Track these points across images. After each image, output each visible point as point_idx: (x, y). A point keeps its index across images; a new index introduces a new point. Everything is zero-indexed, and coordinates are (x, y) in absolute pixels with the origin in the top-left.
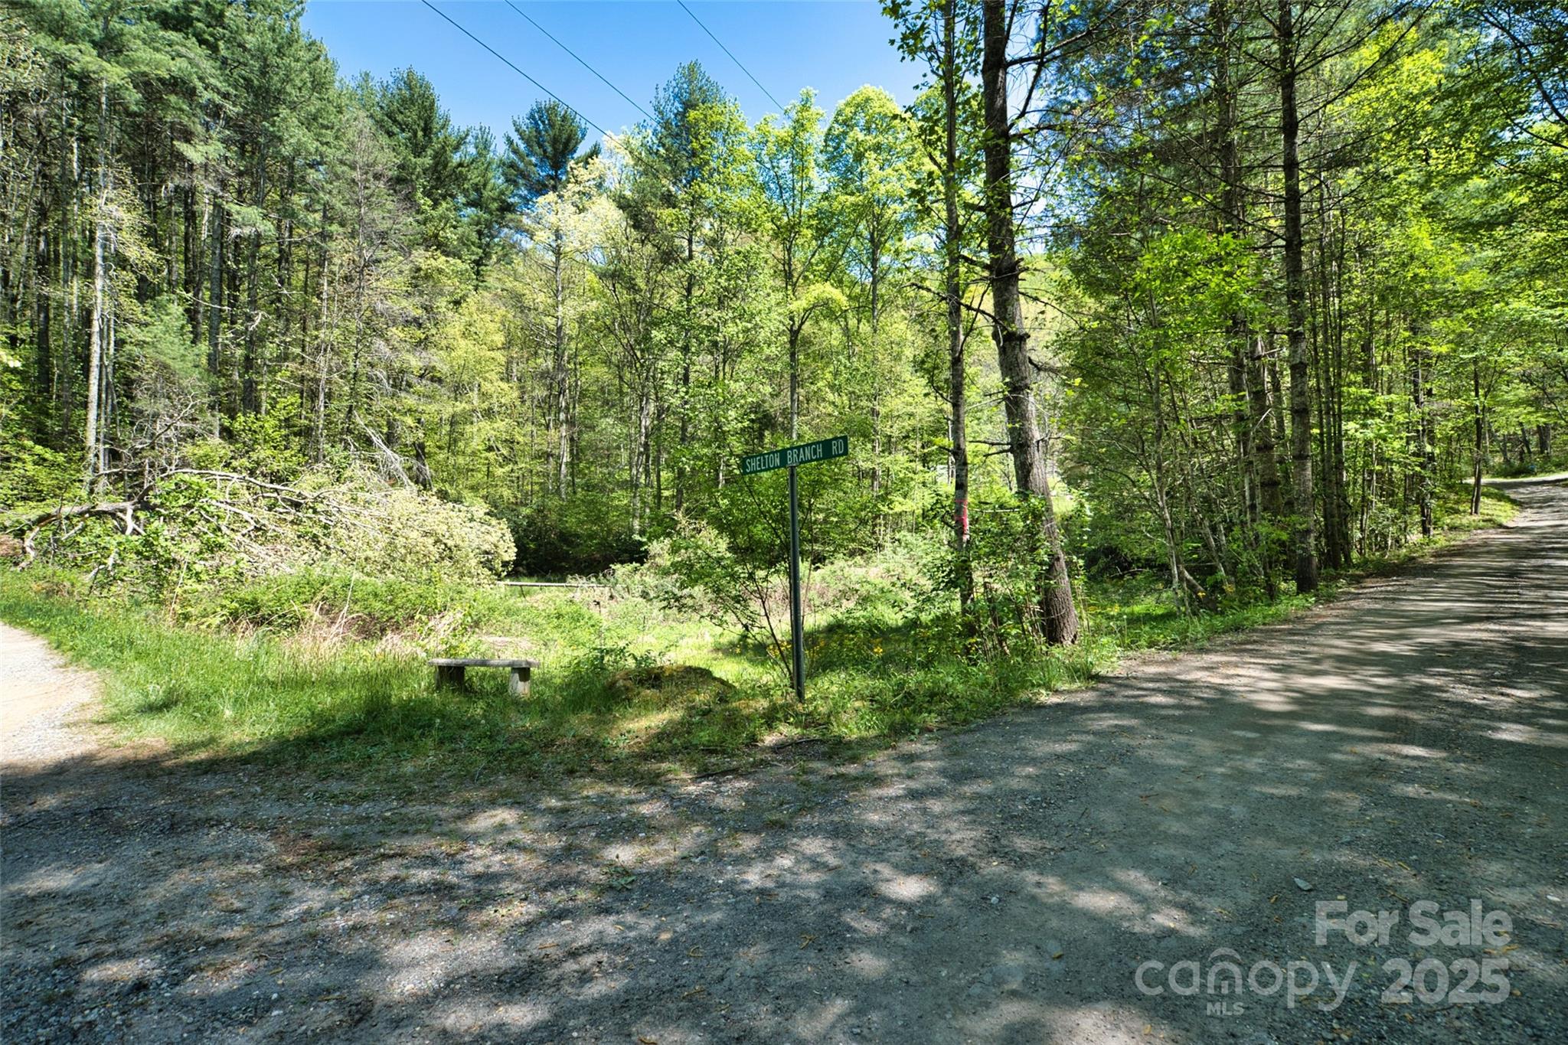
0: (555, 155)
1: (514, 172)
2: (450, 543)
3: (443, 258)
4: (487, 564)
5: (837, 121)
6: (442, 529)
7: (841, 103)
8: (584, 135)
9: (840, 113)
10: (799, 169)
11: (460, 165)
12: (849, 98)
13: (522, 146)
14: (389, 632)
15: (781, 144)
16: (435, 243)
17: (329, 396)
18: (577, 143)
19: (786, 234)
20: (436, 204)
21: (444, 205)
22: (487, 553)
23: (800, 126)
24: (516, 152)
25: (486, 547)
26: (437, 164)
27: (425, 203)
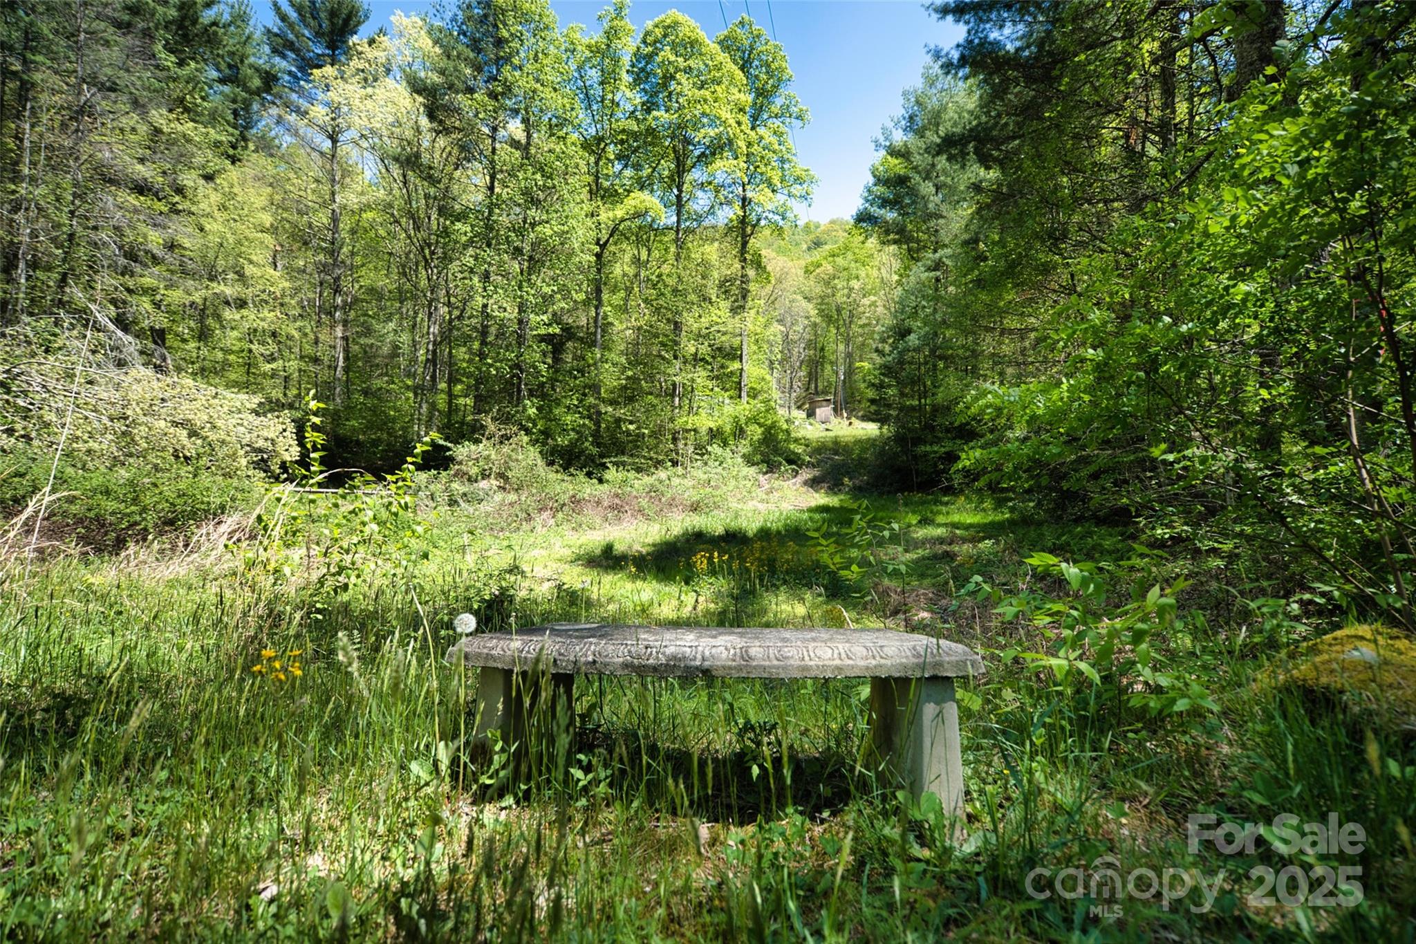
0: (332, 32)
1: (281, 45)
2: (212, 436)
3: (191, 124)
4: (262, 464)
5: (644, 42)
6: (200, 419)
7: (649, 24)
8: (367, 17)
9: (647, 34)
10: (608, 79)
11: (214, 24)
12: (656, 20)
13: (293, 15)
14: (131, 545)
15: (595, 50)
16: (181, 106)
17: (34, 265)
18: (359, 23)
19: (594, 146)
20: (181, 63)
21: (193, 64)
22: (260, 450)
23: (612, 34)
24: (284, 18)
25: (260, 443)
26: (184, 18)
27: (169, 60)
